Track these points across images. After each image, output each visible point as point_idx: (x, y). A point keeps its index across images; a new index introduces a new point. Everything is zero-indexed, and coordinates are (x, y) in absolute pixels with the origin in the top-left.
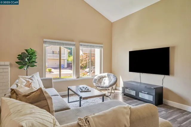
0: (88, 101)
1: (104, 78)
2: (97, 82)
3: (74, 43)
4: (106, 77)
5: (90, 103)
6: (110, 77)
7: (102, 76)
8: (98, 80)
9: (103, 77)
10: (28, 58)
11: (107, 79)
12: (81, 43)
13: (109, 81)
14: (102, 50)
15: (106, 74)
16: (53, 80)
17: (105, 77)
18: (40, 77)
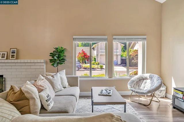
0: (114, 107)
1: (145, 81)
2: (135, 84)
3: (106, 37)
4: (148, 79)
5: (115, 110)
6: (153, 79)
7: (142, 77)
8: (137, 82)
9: (144, 79)
10: (57, 55)
11: (149, 81)
12: (114, 37)
13: (151, 84)
14: (146, 42)
15: (147, 75)
16: (79, 78)
17: (146, 79)
18: (66, 75)
